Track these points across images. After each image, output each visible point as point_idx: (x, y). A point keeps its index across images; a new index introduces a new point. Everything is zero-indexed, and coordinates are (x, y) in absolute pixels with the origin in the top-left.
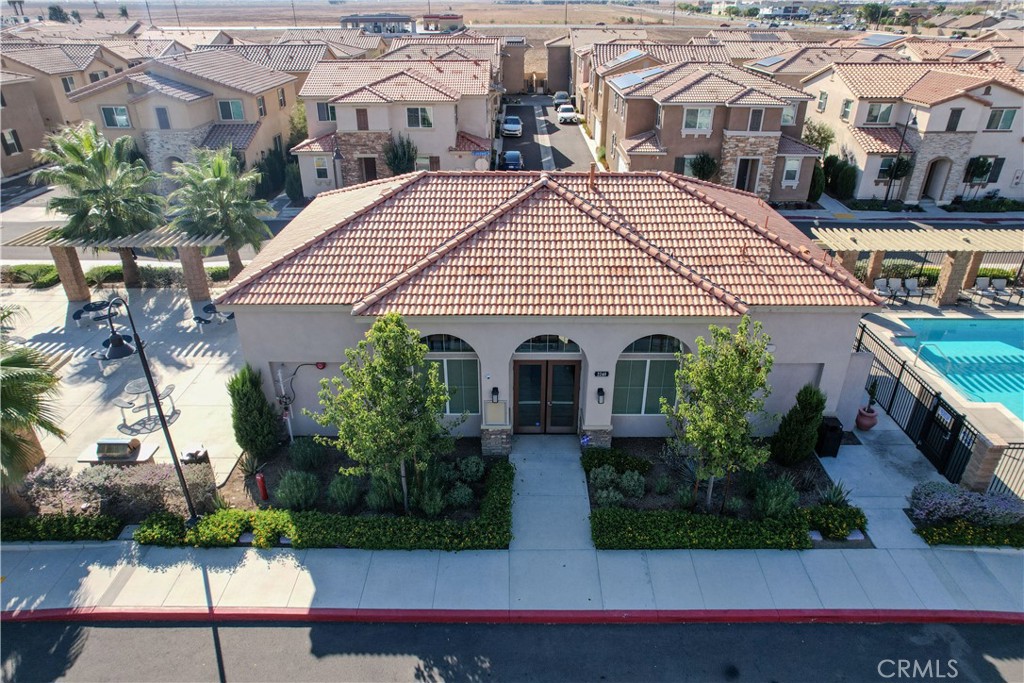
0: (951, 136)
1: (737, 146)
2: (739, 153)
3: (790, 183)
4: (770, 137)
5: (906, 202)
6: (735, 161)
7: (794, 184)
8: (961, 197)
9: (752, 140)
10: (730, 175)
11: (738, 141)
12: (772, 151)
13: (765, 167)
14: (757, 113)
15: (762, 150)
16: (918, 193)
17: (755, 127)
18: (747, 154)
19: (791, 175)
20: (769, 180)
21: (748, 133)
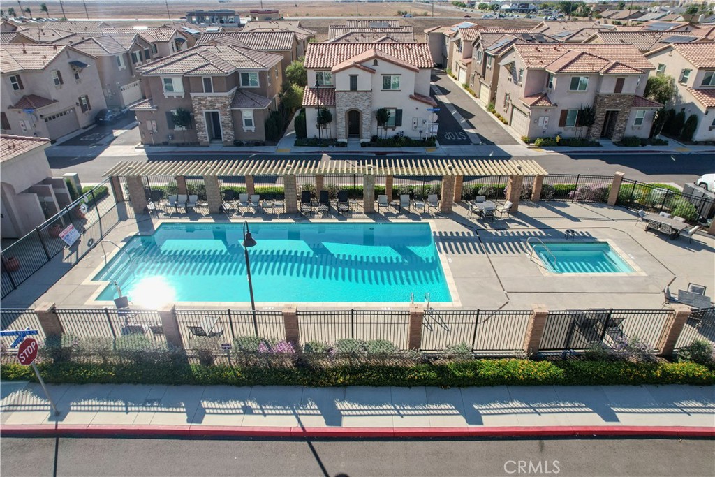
0: (355, 94)
1: (200, 103)
2: (203, 108)
3: (249, 128)
4: (221, 97)
5: (339, 140)
6: (201, 114)
7: (252, 128)
8: (377, 136)
9: (209, 99)
10: (201, 123)
11: (200, 99)
12: (225, 106)
13: (224, 117)
14: (207, 80)
15: (218, 105)
16: (344, 133)
17: (209, 90)
18: (209, 109)
19: (249, 122)
20: (229, 126)
21: (205, 94)
